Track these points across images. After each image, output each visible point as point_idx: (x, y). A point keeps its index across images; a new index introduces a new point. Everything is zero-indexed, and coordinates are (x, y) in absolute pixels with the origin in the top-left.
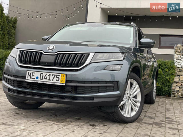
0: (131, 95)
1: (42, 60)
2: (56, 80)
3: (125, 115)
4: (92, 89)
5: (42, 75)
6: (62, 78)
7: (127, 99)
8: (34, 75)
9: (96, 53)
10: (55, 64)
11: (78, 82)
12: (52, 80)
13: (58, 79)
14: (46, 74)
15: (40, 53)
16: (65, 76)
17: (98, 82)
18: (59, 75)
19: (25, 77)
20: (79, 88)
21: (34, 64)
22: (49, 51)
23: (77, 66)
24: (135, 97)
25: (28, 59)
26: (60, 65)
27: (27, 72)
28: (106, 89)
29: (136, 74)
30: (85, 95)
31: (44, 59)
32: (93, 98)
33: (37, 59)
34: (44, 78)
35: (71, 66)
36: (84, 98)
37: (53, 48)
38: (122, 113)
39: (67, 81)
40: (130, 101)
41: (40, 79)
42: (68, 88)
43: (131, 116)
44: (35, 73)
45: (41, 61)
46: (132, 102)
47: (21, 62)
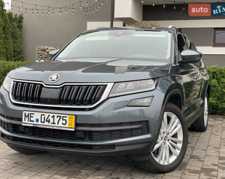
0: (168, 134)
1: (43, 95)
2: (63, 124)
3: (161, 163)
4: (111, 134)
5: (43, 116)
6: (71, 120)
7: (163, 140)
8: (32, 117)
9: (115, 83)
10: (60, 101)
11: (93, 125)
12: (57, 123)
13: (64, 122)
14: (49, 115)
15: (39, 85)
16: (74, 117)
17: (120, 124)
18: (66, 117)
19: (21, 120)
20: (94, 134)
21: (33, 101)
22: (52, 83)
23: (90, 102)
24: (175, 136)
25: (23, 94)
26: (67, 102)
27: (24, 112)
28: (131, 133)
29: (176, 104)
30: (103, 142)
31: (45, 94)
32: (113, 146)
33: (36, 95)
34: (47, 121)
35: (82, 103)
36: (102, 147)
37: (57, 78)
38: (157, 160)
39: (77, 125)
40: (168, 143)
41: (42, 122)
42: (79, 133)
43: (170, 163)
44: (33, 114)
45: (41, 96)
46: (170, 143)
47: (15, 97)
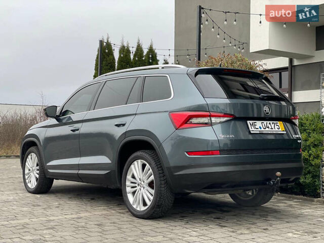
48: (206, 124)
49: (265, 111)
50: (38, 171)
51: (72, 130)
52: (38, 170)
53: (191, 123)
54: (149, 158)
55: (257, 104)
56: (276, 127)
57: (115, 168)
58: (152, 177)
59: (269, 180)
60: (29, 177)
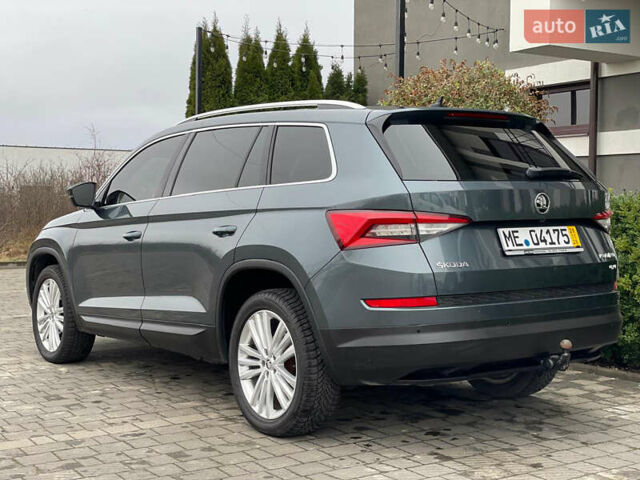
48: (407, 239)
49: (539, 205)
50: (62, 317)
51: (126, 238)
52: (62, 314)
53: (375, 237)
54: (283, 306)
55: (521, 191)
56: (562, 239)
57: (214, 323)
58: (291, 350)
59: (546, 355)
60: (44, 328)
